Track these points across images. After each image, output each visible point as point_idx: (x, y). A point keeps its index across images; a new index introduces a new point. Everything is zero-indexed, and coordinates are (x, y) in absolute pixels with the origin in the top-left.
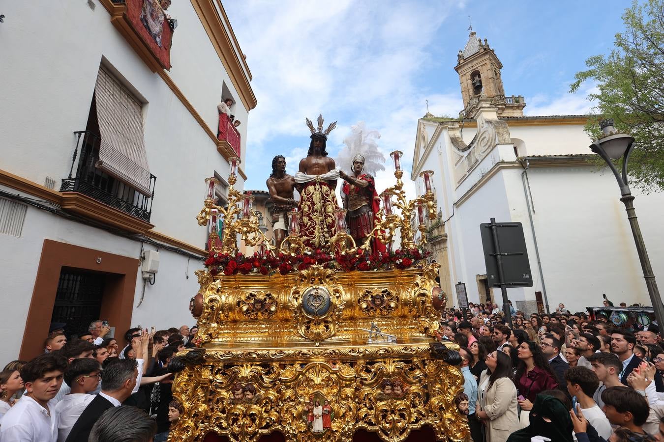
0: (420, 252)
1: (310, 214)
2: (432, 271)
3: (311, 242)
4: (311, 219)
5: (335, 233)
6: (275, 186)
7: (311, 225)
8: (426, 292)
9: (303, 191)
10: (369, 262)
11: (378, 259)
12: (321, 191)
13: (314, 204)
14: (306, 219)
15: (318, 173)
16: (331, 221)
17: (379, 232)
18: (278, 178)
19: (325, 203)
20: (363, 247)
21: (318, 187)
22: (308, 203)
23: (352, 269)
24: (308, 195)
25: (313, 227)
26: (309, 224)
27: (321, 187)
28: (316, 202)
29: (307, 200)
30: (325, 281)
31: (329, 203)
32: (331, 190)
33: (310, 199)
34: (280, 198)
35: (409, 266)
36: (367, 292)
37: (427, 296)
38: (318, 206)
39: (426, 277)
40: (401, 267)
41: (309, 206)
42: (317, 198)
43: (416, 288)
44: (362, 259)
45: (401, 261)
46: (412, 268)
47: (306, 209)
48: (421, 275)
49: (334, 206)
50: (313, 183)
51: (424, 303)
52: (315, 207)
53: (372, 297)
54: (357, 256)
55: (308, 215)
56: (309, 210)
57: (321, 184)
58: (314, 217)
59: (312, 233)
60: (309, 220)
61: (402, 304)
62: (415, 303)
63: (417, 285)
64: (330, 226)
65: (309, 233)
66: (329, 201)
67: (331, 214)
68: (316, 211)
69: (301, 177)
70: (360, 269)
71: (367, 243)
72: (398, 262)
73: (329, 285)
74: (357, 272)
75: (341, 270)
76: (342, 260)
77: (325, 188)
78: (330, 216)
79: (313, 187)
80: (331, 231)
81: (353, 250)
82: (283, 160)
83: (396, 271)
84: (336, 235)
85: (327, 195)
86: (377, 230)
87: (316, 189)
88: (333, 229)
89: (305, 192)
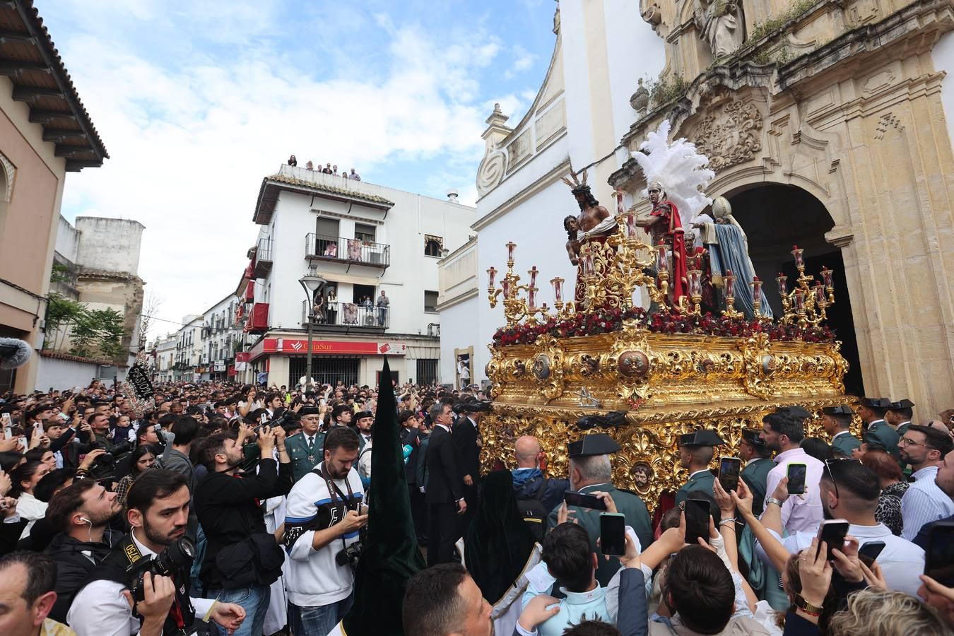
15: (588, 229)
57: (591, 240)
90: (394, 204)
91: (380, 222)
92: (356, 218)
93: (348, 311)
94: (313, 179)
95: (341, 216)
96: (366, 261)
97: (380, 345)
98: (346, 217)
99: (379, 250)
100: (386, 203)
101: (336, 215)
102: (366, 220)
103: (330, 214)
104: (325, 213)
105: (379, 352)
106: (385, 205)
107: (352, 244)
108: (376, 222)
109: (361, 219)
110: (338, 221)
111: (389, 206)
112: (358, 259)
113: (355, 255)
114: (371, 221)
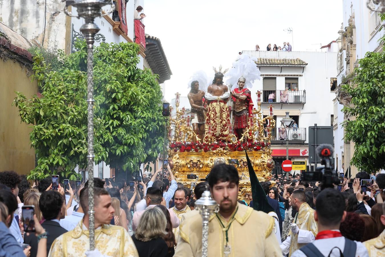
0: (265, 143)
1: (214, 119)
2: (269, 152)
3: (215, 134)
4: (215, 122)
5: (227, 129)
6: (193, 98)
7: (215, 125)
8: (265, 161)
9: (210, 104)
10: (242, 147)
11: (246, 146)
12: (220, 106)
13: (216, 114)
14: (212, 122)
15: (219, 95)
16: (225, 123)
17: (248, 133)
18: (195, 93)
19: (222, 112)
20: (240, 140)
21: (218, 103)
22: (213, 113)
23: (235, 150)
24: (213, 108)
25: (216, 126)
26: (214, 124)
27: (220, 103)
28: (217, 112)
29: (212, 111)
30: (223, 155)
31: (224, 113)
32: (225, 104)
33: (214, 110)
34: (196, 106)
35: (259, 150)
36: (241, 160)
37: (265, 163)
38: (218, 115)
39: (266, 155)
40: (256, 150)
41: (214, 114)
42: (218, 110)
43: (261, 159)
44: (239, 146)
45: (256, 147)
46: (261, 150)
47: (212, 116)
48: (264, 153)
49: (227, 114)
50: (216, 101)
51: (263, 165)
52: (217, 115)
53: (243, 162)
54: (238, 144)
55: (213, 120)
56: (214, 117)
57: (220, 101)
58: (216, 121)
59: (215, 129)
60: (214, 122)
61: (255, 165)
62: (260, 165)
63: (262, 158)
64: (225, 126)
65: (214, 129)
66: (224, 112)
67: (225, 119)
68: (217, 117)
69: (209, 96)
70: (238, 150)
71: (242, 138)
72: (255, 148)
73: (225, 157)
74: (237, 152)
75: (230, 150)
76: (231, 146)
77: (222, 104)
78: (225, 120)
79: (216, 103)
80: (225, 128)
81: (236, 142)
82: (198, 84)
83: (253, 151)
84: (228, 130)
85: (223, 108)
86: (247, 132)
87: (217, 105)
88: (226, 127)
89: (211, 105)
90: (307, 64)
91: (300, 75)
92: (285, 75)
93: (281, 132)
94: (260, 56)
95: (276, 75)
96: (291, 102)
97: (301, 151)
98: (279, 75)
99: (300, 93)
100: (302, 64)
101: (273, 75)
102: (291, 75)
103: (270, 75)
104: (267, 75)
105: (301, 155)
106: (302, 66)
107: (283, 93)
108: (297, 75)
109: (288, 75)
110: (275, 78)
111: (304, 66)
112: (286, 102)
113: (284, 100)
114: (294, 75)
